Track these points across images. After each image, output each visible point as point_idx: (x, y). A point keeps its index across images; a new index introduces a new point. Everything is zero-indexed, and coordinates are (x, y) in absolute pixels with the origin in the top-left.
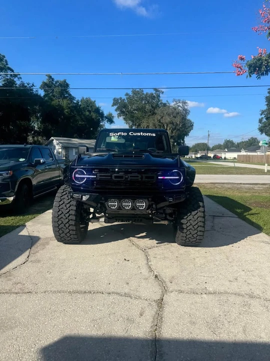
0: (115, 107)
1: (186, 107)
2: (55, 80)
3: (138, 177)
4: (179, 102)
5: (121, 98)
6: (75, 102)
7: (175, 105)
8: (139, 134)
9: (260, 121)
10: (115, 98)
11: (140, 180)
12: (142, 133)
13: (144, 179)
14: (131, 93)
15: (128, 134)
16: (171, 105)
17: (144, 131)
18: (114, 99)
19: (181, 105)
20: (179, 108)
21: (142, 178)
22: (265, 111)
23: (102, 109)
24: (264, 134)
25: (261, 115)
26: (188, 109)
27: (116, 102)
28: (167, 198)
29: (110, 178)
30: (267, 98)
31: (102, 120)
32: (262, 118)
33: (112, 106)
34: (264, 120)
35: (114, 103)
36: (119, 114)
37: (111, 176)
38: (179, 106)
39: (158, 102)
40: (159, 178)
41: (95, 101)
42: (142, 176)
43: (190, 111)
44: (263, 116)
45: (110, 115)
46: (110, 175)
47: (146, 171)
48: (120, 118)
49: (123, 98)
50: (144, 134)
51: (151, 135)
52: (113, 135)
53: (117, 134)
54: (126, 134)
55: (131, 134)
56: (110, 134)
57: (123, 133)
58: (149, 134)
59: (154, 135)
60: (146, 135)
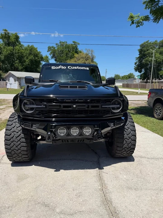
0: (49, 52)
1: (93, 54)
3: (85, 106)
4: (89, 51)
8: (75, 68)
9: (136, 64)
10: (49, 47)
11: (87, 109)
12: (78, 67)
13: (90, 108)
14: (59, 44)
15: (67, 68)
17: (80, 66)
20: (89, 54)
21: (88, 107)
22: (138, 58)
25: (136, 60)
28: (109, 124)
32: (137, 62)
36: (52, 56)
37: (60, 106)
40: (103, 106)
42: (88, 106)
46: (59, 104)
47: (92, 101)
49: (54, 47)
50: (80, 68)
51: (86, 69)
52: (55, 68)
53: (58, 68)
54: (65, 68)
55: (69, 67)
56: (52, 67)
57: (62, 67)
58: (84, 68)
59: (88, 69)
60: (81, 68)
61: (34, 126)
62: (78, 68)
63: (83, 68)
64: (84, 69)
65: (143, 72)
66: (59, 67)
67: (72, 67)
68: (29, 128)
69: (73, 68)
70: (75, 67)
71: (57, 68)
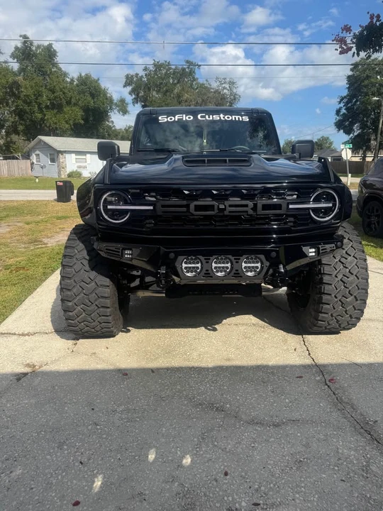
0: (129, 88)
1: (235, 91)
2: (35, 43)
3: (246, 206)
4: (225, 83)
5: (137, 75)
6: (68, 80)
7: (218, 86)
9: (338, 112)
10: (128, 75)
13: (260, 211)
14: (152, 68)
15: (196, 117)
16: (212, 86)
17: (226, 112)
18: (127, 77)
19: (227, 86)
20: (225, 91)
21: (255, 208)
22: (345, 97)
23: (109, 91)
24: (342, 131)
25: (340, 103)
26: (238, 93)
27: (129, 81)
28: (304, 249)
29: (185, 209)
30: (349, 77)
31: (111, 109)
32: (340, 108)
33: (124, 86)
34: (343, 111)
35: (126, 81)
36: (135, 98)
37: (188, 206)
38: (224, 88)
39: (193, 81)
40: (291, 206)
41: (98, 79)
42: (255, 205)
43: (240, 96)
44: (342, 105)
45: (122, 101)
46: (185, 202)
47: (264, 194)
48: (136, 105)
49: (140, 75)
50: (226, 117)
51: (241, 119)
52: (166, 120)
53: (173, 118)
54: (192, 118)
55: (201, 117)
56: (160, 118)
57: (184, 115)
58: (237, 117)
59: (246, 119)
60: (230, 118)
61: (127, 254)
62: (222, 118)
63: (233, 117)
64: (237, 119)
65: (355, 134)
66: (177, 117)
67: (207, 116)
68: (116, 259)
69: (211, 118)
70: (214, 116)
71: (171, 119)
